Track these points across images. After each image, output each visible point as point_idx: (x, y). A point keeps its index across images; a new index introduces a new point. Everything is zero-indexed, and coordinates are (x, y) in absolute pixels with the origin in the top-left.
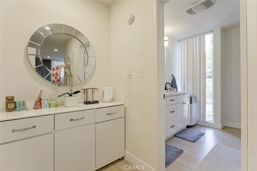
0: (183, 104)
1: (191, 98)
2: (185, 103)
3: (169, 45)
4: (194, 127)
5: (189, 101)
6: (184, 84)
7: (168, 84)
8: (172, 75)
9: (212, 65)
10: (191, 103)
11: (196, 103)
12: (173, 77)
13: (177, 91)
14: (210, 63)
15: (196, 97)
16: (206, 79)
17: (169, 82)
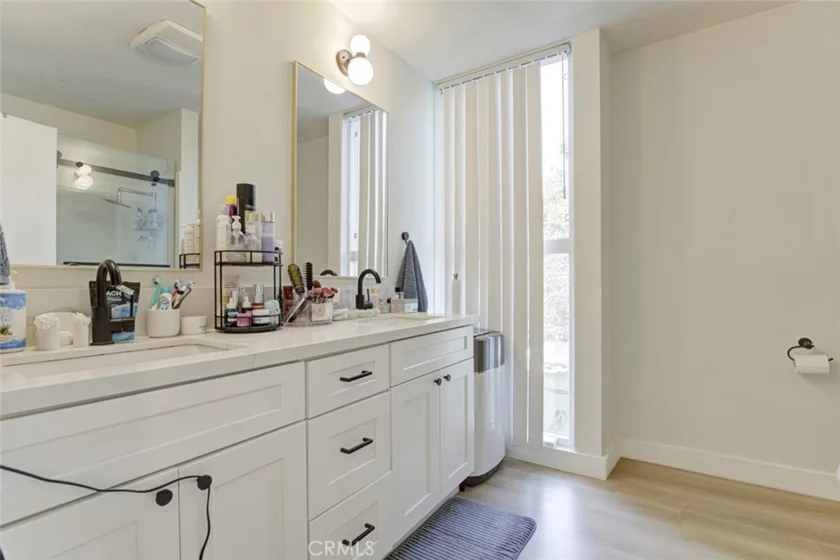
0: (438, 382)
1: (480, 348)
2: (447, 378)
3: (374, 79)
4: (493, 480)
5: (471, 362)
6: (456, 276)
7: (367, 276)
8: (404, 236)
9: (567, 196)
10: (480, 365)
11: (503, 362)
12: (405, 246)
13: (422, 308)
14: (562, 188)
15: (502, 337)
16: (547, 258)
17: (376, 270)
